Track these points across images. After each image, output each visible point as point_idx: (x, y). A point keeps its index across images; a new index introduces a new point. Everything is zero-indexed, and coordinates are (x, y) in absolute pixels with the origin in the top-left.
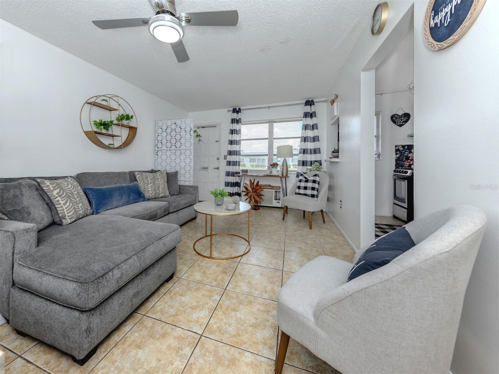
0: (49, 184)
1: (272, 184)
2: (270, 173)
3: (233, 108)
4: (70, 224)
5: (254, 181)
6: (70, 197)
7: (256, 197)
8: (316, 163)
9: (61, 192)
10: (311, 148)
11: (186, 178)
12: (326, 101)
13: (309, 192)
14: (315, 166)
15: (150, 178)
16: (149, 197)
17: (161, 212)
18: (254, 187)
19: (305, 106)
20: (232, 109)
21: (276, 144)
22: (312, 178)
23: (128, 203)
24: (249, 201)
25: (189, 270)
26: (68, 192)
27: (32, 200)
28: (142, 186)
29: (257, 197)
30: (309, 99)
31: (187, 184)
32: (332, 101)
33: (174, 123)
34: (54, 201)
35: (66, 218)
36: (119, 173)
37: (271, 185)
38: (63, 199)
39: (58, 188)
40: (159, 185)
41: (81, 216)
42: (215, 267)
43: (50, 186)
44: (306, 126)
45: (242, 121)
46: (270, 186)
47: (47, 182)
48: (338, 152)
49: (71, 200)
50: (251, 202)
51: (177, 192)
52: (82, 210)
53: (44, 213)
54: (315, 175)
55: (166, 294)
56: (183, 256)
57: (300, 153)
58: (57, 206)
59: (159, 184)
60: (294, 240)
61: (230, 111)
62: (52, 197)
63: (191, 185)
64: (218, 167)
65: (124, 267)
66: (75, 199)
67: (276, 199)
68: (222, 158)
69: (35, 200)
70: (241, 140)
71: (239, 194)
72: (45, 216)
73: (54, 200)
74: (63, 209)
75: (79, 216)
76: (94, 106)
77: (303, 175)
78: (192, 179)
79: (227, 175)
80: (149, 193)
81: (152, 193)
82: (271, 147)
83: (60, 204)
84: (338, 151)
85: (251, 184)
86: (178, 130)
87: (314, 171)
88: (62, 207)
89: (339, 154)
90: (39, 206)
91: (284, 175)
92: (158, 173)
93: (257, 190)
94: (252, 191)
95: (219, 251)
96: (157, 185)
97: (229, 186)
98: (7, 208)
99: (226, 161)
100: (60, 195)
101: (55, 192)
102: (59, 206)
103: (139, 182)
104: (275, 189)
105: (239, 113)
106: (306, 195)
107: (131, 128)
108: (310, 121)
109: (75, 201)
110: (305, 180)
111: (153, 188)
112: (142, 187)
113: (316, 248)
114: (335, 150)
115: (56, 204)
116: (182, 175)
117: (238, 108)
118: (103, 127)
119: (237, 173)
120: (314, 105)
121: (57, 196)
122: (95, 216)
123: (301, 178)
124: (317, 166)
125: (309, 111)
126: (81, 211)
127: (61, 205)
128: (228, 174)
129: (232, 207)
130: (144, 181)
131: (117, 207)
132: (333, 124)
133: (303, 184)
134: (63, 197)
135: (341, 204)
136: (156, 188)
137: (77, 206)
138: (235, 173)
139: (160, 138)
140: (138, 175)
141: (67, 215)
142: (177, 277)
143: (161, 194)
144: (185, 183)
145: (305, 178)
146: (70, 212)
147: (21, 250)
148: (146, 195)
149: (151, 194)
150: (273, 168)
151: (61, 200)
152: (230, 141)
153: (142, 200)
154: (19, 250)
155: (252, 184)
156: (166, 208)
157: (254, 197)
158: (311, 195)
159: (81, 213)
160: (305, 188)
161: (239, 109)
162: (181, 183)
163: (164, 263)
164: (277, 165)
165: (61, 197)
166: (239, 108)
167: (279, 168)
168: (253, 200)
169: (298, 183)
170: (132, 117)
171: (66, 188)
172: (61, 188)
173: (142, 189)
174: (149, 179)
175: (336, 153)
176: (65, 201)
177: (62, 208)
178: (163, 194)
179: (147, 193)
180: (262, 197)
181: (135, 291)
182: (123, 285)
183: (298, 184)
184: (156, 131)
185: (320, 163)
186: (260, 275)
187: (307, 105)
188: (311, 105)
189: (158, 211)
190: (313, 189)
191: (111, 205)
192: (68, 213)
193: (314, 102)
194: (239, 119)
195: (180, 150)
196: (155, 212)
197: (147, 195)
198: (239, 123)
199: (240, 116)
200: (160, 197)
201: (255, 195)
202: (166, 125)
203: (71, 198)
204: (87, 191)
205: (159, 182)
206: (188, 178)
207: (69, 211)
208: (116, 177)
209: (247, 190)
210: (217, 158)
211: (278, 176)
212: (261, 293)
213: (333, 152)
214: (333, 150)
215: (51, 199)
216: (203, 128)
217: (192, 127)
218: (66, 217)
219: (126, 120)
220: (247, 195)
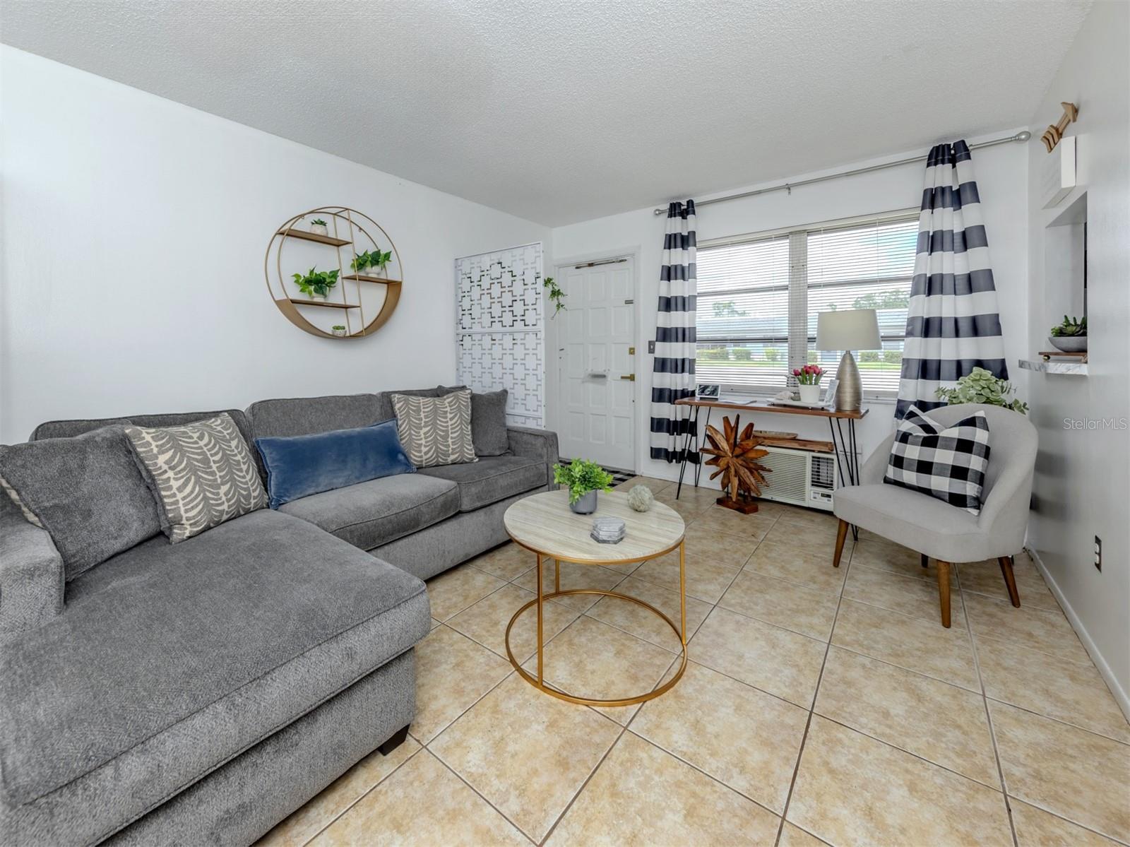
0: (151, 440)
1: (802, 436)
2: (792, 399)
3: (671, 204)
4: (190, 537)
5: (737, 422)
6: (198, 470)
7: (745, 473)
8: (976, 370)
9: (176, 460)
10: (958, 316)
11: (529, 410)
12: (1023, 137)
13: (941, 483)
14: (974, 380)
15: (424, 412)
16: (422, 461)
17: (432, 512)
18: (738, 440)
19: (929, 165)
20: (666, 207)
21: (818, 302)
22: (955, 433)
23: (361, 478)
24: (722, 483)
25: (460, 720)
26: (194, 459)
27: (107, 478)
28: (405, 433)
29: (749, 474)
30: (946, 138)
31: (531, 425)
32: (1053, 131)
33: (497, 261)
34: (159, 480)
35: (182, 522)
36: (354, 398)
37: (798, 438)
38: (180, 475)
39: (170, 450)
40: (448, 431)
41: (225, 517)
42: (540, 728)
43: (151, 444)
44: (933, 237)
45: (697, 240)
46: (794, 439)
47: (147, 434)
48: (1085, 334)
49: (198, 478)
50: (730, 485)
51: (500, 448)
52: (228, 500)
53: (132, 511)
54: (971, 422)
55: (361, 802)
56: (467, 656)
57: (910, 334)
58: (163, 493)
59: (447, 427)
60: (864, 666)
61: (661, 212)
62: (156, 470)
63: (539, 428)
64: (632, 373)
65: (169, 745)
66: (213, 473)
67: (816, 483)
68: (642, 348)
69: (115, 477)
70: (695, 297)
71: (694, 458)
72: (135, 518)
73: (161, 477)
74: (177, 501)
75: (216, 516)
76: (290, 238)
77: (917, 415)
78: (542, 413)
79: (655, 399)
80: (420, 452)
81: (429, 451)
82: (798, 312)
83: (170, 488)
84: (1082, 330)
85: (729, 431)
86: (507, 279)
87: (970, 400)
88: (174, 495)
89: (1086, 342)
90: (122, 493)
91: (847, 407)
92: (448, 398)
93: (745, 452)
94: (732, 453)
95: (576, 659)
96: (443, 431)
97: (663, 432)
98: (40, 500)
99: (651, 357)
100: (174, 466)
101: (162, 460)
102: (168, 493)
103: (401, 420)
104: (813, 451)
105: (690, 217)
106: (928, 492)
107: (389, 283)
108: (948, 220)
109: (210, 480)
110: (925, 438)
111: (430, 439)
112: (406, 435)
113: (958, 733)
114: (1069, 325)
115: (162, 488)
116: (520, 402)
117: (684, 202)
118: (313, 287)
119: (685, 394)
120: (969, 158)
121: (165, 467)
122: (271, 513)
123: (906, 426)
124: (983, 383)
125: (946, 184)
126: (226, 504)
127: (172, 492)
128: (660, 395)
129: (608, 534)
130: (410, 420)
131: (332, 489)
132: (1057, 223)
133: (913, 452)
134: (180, 472)
135: (1100, 554)
136: (439, 438)
137: (213, 493)
138: (679, 394)
139: (466, 303)
140: (398, 403)
141: (184, 516)
142: (418, 741)
143: (453, 454)
144: (525, 423)
145: (926, 428)
146: (193, 508)
147: (16, 621)
148: (414, 455)
149: (426, 453)
150: (803, 383)
151: (174, 478)
152: (663, 302)
153: (399, 469)
154: (10, 622)
155: (732, 429)
156: (450, 499)
157: (736, 471)
158: (951, 494)
159: (224, 510)
160: (925, 467)
161: (690, 203)
162: (517, 422)
163: (357, 704)
164: (819, 374)
165: (176, 470)
166: (688, 202)
167: (825, 382)
168: (735, 482)
169: (896, 444)
170: (387, 256)
171: (192, 448)
172: (178, 448)
173: (403, 441)
174: (422, 413)
175: (1072, 335)
176: (182, 480)
177: (174, 499)
178: (457, 455)
179: (416, 451)
180: (762, 472)
181: (232, 804)
182: (166, 799)
183: (896, 448)
184: (458, 285)
185: (999, 370)
186: (735, 710)
187: (936, 164)
188: (953, 161)
189: (424, 509)
190: (959, 473)
191: (314, 484)
192: (186, 511)
193: (966, 149)
194: (689, 233)
195: (511, 333)
196: (412, 512)
197: (415, 457)
198: (689, 246)
199: (691, 224)
200: (450, 462)
201: (741, 467)
202: (479, 269)
203: (200, 473)
204: (262, 448)
205: (447, 422)
206: (534, 411)
207: (191, 505)
208: (344, 409)
209: (714, 448)
210: (630, 349)
211: (820, 411)
212: (727, 768)
213: (1060, 333)
214: (1059, 323)
215: (154, 475)
216: (592, 267)
217: (540, 269)
218: (182, 520)
219: (372, 266)
220: (715, 461)
